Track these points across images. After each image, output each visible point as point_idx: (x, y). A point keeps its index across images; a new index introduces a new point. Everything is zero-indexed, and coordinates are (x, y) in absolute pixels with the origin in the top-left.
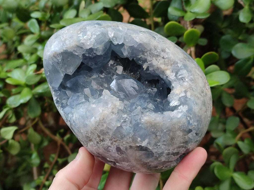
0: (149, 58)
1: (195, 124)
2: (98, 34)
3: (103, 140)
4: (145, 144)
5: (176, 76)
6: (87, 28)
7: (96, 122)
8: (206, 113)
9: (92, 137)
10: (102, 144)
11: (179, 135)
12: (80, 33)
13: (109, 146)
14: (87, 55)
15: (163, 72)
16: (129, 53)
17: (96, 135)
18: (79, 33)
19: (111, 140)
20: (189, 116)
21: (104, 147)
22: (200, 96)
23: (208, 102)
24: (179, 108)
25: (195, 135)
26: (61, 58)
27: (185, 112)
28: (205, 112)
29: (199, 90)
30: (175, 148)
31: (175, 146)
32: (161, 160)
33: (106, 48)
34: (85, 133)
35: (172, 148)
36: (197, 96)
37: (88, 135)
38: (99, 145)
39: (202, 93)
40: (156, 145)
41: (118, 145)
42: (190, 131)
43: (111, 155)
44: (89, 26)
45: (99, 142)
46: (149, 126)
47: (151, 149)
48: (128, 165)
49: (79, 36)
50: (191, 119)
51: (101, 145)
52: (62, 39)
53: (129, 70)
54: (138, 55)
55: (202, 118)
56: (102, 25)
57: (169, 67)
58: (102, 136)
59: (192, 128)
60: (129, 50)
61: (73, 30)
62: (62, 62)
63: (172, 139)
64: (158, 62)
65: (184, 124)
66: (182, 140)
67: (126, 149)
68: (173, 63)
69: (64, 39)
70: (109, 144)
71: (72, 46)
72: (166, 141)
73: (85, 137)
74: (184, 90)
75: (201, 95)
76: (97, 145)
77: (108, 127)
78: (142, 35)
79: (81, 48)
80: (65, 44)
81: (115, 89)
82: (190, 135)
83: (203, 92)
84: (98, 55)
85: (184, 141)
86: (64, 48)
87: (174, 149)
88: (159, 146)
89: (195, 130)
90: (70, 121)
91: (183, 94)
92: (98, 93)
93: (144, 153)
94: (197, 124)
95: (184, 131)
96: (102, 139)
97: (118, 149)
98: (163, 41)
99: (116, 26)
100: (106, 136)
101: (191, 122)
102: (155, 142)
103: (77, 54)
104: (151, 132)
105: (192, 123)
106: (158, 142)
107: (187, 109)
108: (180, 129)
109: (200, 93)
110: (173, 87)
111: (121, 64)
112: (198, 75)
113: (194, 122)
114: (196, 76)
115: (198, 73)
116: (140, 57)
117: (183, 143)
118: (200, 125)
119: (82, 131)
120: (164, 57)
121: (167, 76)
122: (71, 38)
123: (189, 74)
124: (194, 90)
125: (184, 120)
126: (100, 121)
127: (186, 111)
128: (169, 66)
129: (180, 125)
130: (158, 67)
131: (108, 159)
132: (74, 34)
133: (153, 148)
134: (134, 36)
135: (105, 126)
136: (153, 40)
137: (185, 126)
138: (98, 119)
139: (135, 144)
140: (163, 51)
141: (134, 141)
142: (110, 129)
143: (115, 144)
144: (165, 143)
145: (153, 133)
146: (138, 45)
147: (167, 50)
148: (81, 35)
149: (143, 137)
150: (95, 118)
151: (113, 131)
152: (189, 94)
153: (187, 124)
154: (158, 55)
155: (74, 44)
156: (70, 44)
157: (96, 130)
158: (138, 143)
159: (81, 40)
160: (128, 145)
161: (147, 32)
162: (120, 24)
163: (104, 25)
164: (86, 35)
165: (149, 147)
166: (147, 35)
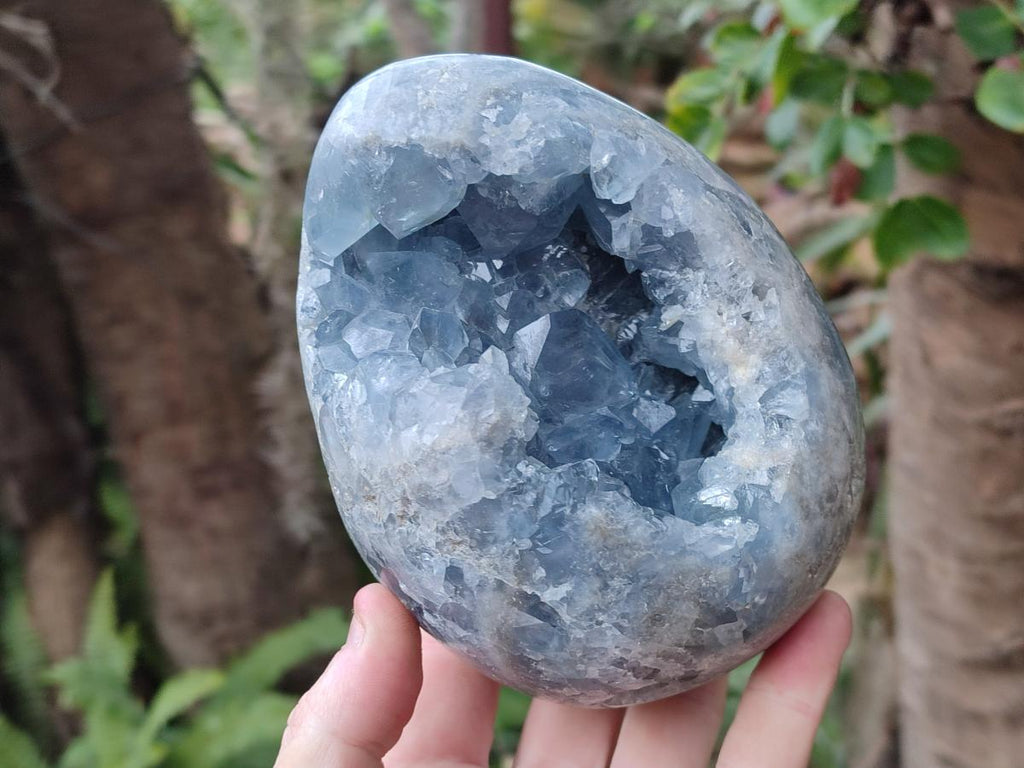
0: (695, 297)
1: (757, 599)
2: (553, 137)
3: (414, 519)
4: (554, 599)
5: (764, 399)
6: (525, 95)
7: (418, 449)
8: (810, 576)
9: (379, 490)
10: (403, 528)
11: (686, 615)
12: (491, 107)
13: (425, 550)
14: (483, 193)
15: (726, 366)
16: (632, 247)
17: (399, 491)
18: (489, 103)
19: (443, 532)
20: (747, 567)
21: (408, 543)
22: (818, 510)
23: (835, 539)
24: (727, 522)
25: (739, 635)
26: (387, 163)
27: (741, 546)
28: (810, 571)
29: (823, 484)
30: (650, 653)
31: (654, 647)
32: (586, 672)
33: (560, 195)
34: (363, 466)
35: (640, 649)
36: (807, 507)
37: (368, 478)
38: (394, 529)
39: (828, 501)
40: (590, 614)
41: (459, 558)
42: (729, 617)
43: (419, 581)
44: (533, 93)
45: (398, 521)
46: (595, 544)
47: (568, 622)
48: (464, 637)
49: (483, 114)
50: (749, 578)
51: (400, 532)
52: (420, 98)
53: (605, 299)
54: (663, 269)
55: (789, 590)
56: (582, 107)
57: (754, 359)
58: (418, 506)
59: (740, 608)
60: (639, 235)
61: (470, 83)
62: (383, 180)
63: (656, 619)
64: (723, 325)
65: (719, 585)
66: (687, 637)
67: (479, 585)
68: (774, 351)
69: (426, 101)
70: (431, 544)
71: (444, 139)
72: (631, 617)
73: (356, 479)
74: (770, 464)
75: (822, 508)
76: (385, 527)
77: (450, 486)
78: (708, 203)
79: (474, 160)
80: (421, 123)
81: (530, 353)
82: (721, 631)
83: (831, 498)
84: (524, 208)
85: (693, 644)
86: (413, 136)
87: (646, 656)
88: (599, 623)
89: (746, 619)
90: (325, 399)
91: (762, 479)
92: (463, 342)
93: (538, 625)
94: (763, 601)
95: (708, 609)
96: (411, 514)
97: (454, 574)
98: (770, 255)
99: (630, 133)
100: (431, 511)
101: (746, 588)
102: (592, 606)
103: (448, 176)
104: (593, 565)
105: (746, 593)
106: (600, 610)
107: (752, 540)
108: (697, 597)
109: (821, 498)
110: (736, 436)
111: (588, 268)
112: (845, 429)
113: (756, 591)
114: (831, 432)
115: (844, 424)
116: (666, 273)
117: (686, 647)
118: (774, 610)
119: (353, 454)
120: (750, 313)
121: (733, 388)
122: (452, 108)
123: (811, 413)
124: (806, 478)
125: (723, 573)
126: (433, 450)
127: (747, 544)
128: (752, 356)
129: (704, 584)
130: (712, 341)
131: (403, 587)
132: (468, 101)
133: (575, 620)
134: (677, 195)
135: (443, 476)
136: (737, 237)
137: (717, 595)
138: (428, 440)
139: (520, 583)
140: (755, 292)
141: (523, 571)
142: (456, 496)
143: (448, 552)
144: (625, 623)
145: (599, 572)
146: (676, 235)
147: (772, 297)
148: (492, 115)
149: (557, 572)
150: (421, 432)
151: (465, 505)
152: (780, 487)
153: (728, 590)
154: (731, 300)
155: (453, 136)
156: (440, 131)
157: (404, 473)
158: (533, 584)
159: (485, 133)
160: (493, 576)
161: (730, 196)
162: (647, 131)
163: (589, 111)
164: (508, 124)
165: (562, 610)
166: (726, 210)
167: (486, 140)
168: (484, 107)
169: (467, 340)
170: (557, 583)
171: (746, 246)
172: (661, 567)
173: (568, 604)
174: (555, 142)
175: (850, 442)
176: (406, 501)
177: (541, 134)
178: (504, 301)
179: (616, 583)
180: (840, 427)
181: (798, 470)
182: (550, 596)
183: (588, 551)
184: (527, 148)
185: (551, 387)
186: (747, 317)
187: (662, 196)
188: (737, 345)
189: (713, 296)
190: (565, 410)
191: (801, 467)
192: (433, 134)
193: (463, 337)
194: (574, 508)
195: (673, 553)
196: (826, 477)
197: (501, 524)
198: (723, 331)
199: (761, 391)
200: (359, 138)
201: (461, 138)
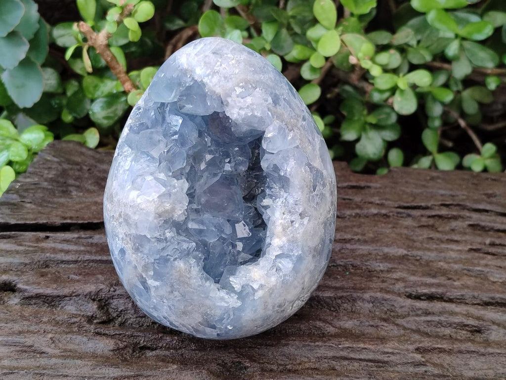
0: (279, 202)
1: (228, 327)
2: (256, 114)
4: (152, 284)
5: (277, 257)
6: (258, 89)
7: (134, 201)
9: (115, 204)
11: (197, 318)
12: (240, 87)
13: (118, 237)
14: (221, 115)
15: (274, 234)
16: (267, 168)
17: (120, 210)
18: (241, 84)
19: (126, 236)
20: (229, 315)
21: (114, 230)
22: (271, 308)
24: (232, 295)
25: (215, 334)
26: (190, 83)
27: (231, 307)
28: (257, 327)
29: (279, 300)
30: (178, 322)
31: (180, 321)
34: (114, 191)
35: (175, 318)
36: (267, 305)
37: (114, 197)
38: (112, 221)
39: (278, 307)
40: (162, 297)
41: (127, 248)
42: (213, 327)
44: (262, 90)
45: (115, 219)
46: (175, 276)
47: (153, 295)
49: (236, 88)
50: (228, 319)
51: (113, 224)
52: (217, 65)
53: (255, 174)
54: (275, 183)
55: (243, 329)
57: (284, 239)
58: (123, 220)
59: (219, 326)
60: (272, 166)
61: (240, 71)
62: (185, 88)
63: (185, 313)
64: (282, 219)
65: (214, 316)
66: (193, 325)
67: (129, 262)
68: (293, 241)
69: (218, 68)
70: (121, 236)
71: (214, 89)
72: (176, 307)
73: (111, 193)
74: (263, 282)
75: (274, 308)
76: (110, 218)
77: (136, 223)
78: (303, 171)
79: (222, 103)
80: (210, 77)
82: (208, 329)
83: (280, 306)
84: (233, 131)
85: (196, 328)
86: (204, 80)
87: (176, 321)
88: (163, 302)
89: (221, 330)
90: (118, 155)
91: (256, 286)
92: (183, 164)
93: (142, 288)
94: (230, 328)
96: (120, 221)
97: (123, 252)
98: (317, 203)
99: (290, 127)
100: (126, 226)
101: (225, 321)
102: (164, 295)
103: (209, 104)
104: (171, 283)
105: (224, 323)
106: (166, 298)
107: (236, 307)
108: (204, 315)
109: (275, 305)
110: (259, 263)
112: (303, 283)
113: (229, 324)
114: (296, 282)
115: (304, 281)
116: (274, 186)
117: (192, 327)
118: (234, 332)
119: (114, 182)
120: (294, 221)
121: (271, 244)
122: (225, 78)
123: (291, 272)
124: (273, 295)
125: (219, 313)
126: (138, 206)
127: (233, 307)
129: (209, 312)
130: (275, 222)
132: (233, 79)
133: (155, 296)
134: (292, 163)
135: (136, 217)
136: (306, 190)
137: (212, 318)
138: (139, 201)
139: (143, 271)
140: (300, 215)
141: (146, 268)
142: (137, 227)
143: (124, 243)
144: (172, 308)
145: (172, 286)
146: (283, 176)
147: (306, 220)
148: (239, 90)
149: (158, 276)
150: (138, 196)
151: (138, 233)
152: (260, 293)
153: (217, 319)
154: (290, 212)
155: (218, 90)
156: (215, 85)
157: (125, 206)
158: (146, 275)
159: (231, 97)
160: (134, 263)
161: (317, 171)
162: (299, 129)
163: (279, 109)
164: (242, 98)
165: (153, 290)
166: (310, 177)
167: (229, 100)
168: (238, 86)
169: (185, 164)
170: (156, 280)
171: (308, 195)
172: (195, 298)
173: (156, 289)
174: (256, 116)
175: (303, 289)
176: (120, 215)
177: (252, 110)
178: (208, 157)
179: (176, 293)
180: (301, 282)
181: (271, 291)
182: (151, 282)
183: (171, 277)
184: (243, 113)
185: (207, 201)
186: (292, 222)
187: (286, 159)
188: (281, 230)
189: (285, 206)
190: (208, 212)
191: (273, 291)
192: (211, 85)
193: (184, 162)
194: (175, 260)
195: (203, 296)
196: (282, 298)
197: (147, 248)
198: (280, 221)
199: (280, 252)
200: (185, 66)
201: (221, 93)
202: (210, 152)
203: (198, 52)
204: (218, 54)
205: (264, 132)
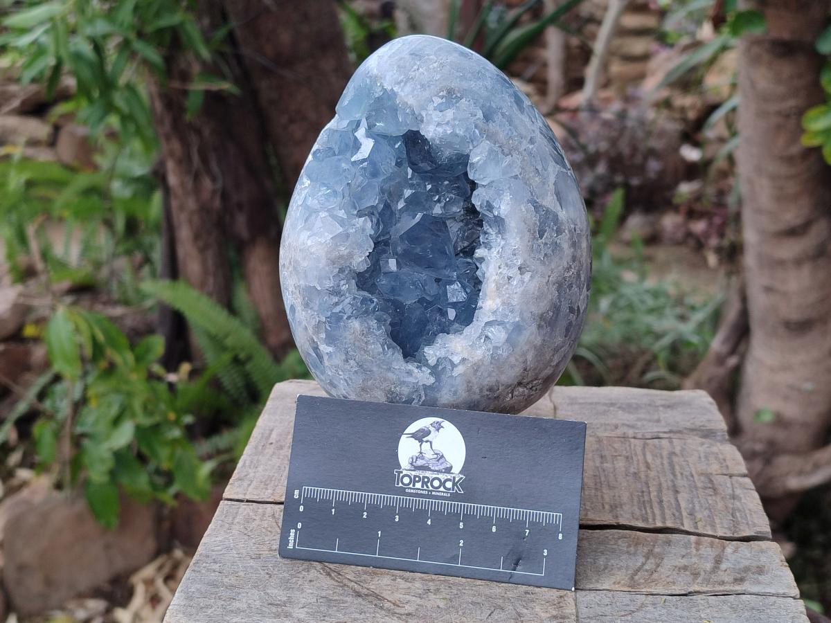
0: (494, 252)
2: (458, 132)
4: (324, 351)
5: (488, 324)
6: (464, 100)
7: (304, 244)
12: (439, 97)
15: (487, 294)
16: (481, 207)
17: (290, 256)
18: (441, 94)
19: (296, 288)
20: (420, 395)
22: (478, 391)
24: (423, 369)
26: (379, 93)
27: (420, 384)
29: (489, 382)
36: (471, 387)
37: (286, 240)
39: (488, 391)
40: (337, 368)
46: (350, 340)
47: (326, 365)
49: (434, 98)
52: (413, 70)
54: (491, 227)
56: (491, 122)
57: (498, 301)
60: (485, 204)
61: (442, 76)
62: (375, 100)
64: (497, 274)
65: (401, 394)
67: (299, 322)
68: (508, 304)
69: (413, 74)
70: (291, 289)
71: (406, 101)
72: (353, 381)
74: (466, 356)
75: (482, 392)
77: (306, 270)
78: (523, 210)
80: (402, 84)
83: (491, 390)
84: (433, 156)
86: (394, 89)
88: (339, 374)
91: (456, 359)
92: (374, 202)
93: (316, 358)
97: (293, 309)
99: (506, 151)
100: (296, 275)
102: (339, 365)
103: (400, 119)
104: (345, 348)
106: (341, 369)
107: (428, 384)
108: (387, 393)
109: (484, 387)
112: (525, 362)
114: (512, 360)
116: (490, 231)
120: (511, 277)
121: (482, 308)
122: (422, 85)
123: (504, 345)
124: (479, 374)
125: (405, 391)
126: (308, 249)
127: (424, 385)
128: (498, 299)
129: (393, 389)
130: (489, 279)
132: (432, 87)
133: (329, 366)
134: (507, 197)
135: (306, 264)
136: (527, 236)
137: (398, 398)
138: (309, 243)
139: (314, 334)
140: (520, 269)
141: (317, 327)
142: (306, 277)
143: (294, 298)
144: (350, 382)
145: (346, 353)
146: (497, 216)
147: (527, 276)
148: (437, 101)
149: (331, 340)
150: (309, 237)
151: (307, 284)
152: (460, 370)
153: (404, 399)
154: (507, 265)
155: (411, 101)
156: (408, 95)
158: (318, 338)
159: (426, 109)
160: (304, 323)
161: (548, 211)
162: (520, 153)
163: (492, 127)
164: (441, 111)
165: (326, 358)
166: (534, 218)
167: (424, 113)
168: (437, 95)
169: (377, 202)
170: (328, 344)
171: (530, 243)
172: (375, 369)
173: (329, 357)
174: (457, 135)
175: (525, 370)
176: (290, 263)
177: (453, 126)
178: (408, 193)
179: (352, 362)
180: (521, 360)
181: (476, 368)
182: (323, 348)
183: (345, 341)
184: (440, 130)
185: (404, 250)
186: (509, 278)
187: (499, 193)
188: (495, 289)
189: (501, 258)
190: (407, 265)
191: (479, 367)
192: (403, 94)
193: (376, 199)
194: (349, 318)
195: (385, 367)
196: (494, 379)
197: (316, 303)
198: (494, 278)
199: (491, 319)
200: (375, 72)
201: (415, 104)
202: (411, 187)
203: (393, 53)
204: (417, 55)
205: (468, 156)
